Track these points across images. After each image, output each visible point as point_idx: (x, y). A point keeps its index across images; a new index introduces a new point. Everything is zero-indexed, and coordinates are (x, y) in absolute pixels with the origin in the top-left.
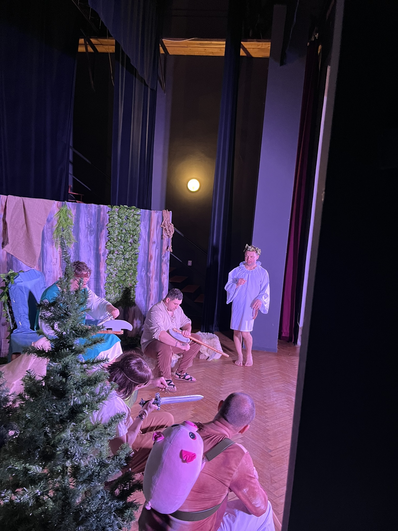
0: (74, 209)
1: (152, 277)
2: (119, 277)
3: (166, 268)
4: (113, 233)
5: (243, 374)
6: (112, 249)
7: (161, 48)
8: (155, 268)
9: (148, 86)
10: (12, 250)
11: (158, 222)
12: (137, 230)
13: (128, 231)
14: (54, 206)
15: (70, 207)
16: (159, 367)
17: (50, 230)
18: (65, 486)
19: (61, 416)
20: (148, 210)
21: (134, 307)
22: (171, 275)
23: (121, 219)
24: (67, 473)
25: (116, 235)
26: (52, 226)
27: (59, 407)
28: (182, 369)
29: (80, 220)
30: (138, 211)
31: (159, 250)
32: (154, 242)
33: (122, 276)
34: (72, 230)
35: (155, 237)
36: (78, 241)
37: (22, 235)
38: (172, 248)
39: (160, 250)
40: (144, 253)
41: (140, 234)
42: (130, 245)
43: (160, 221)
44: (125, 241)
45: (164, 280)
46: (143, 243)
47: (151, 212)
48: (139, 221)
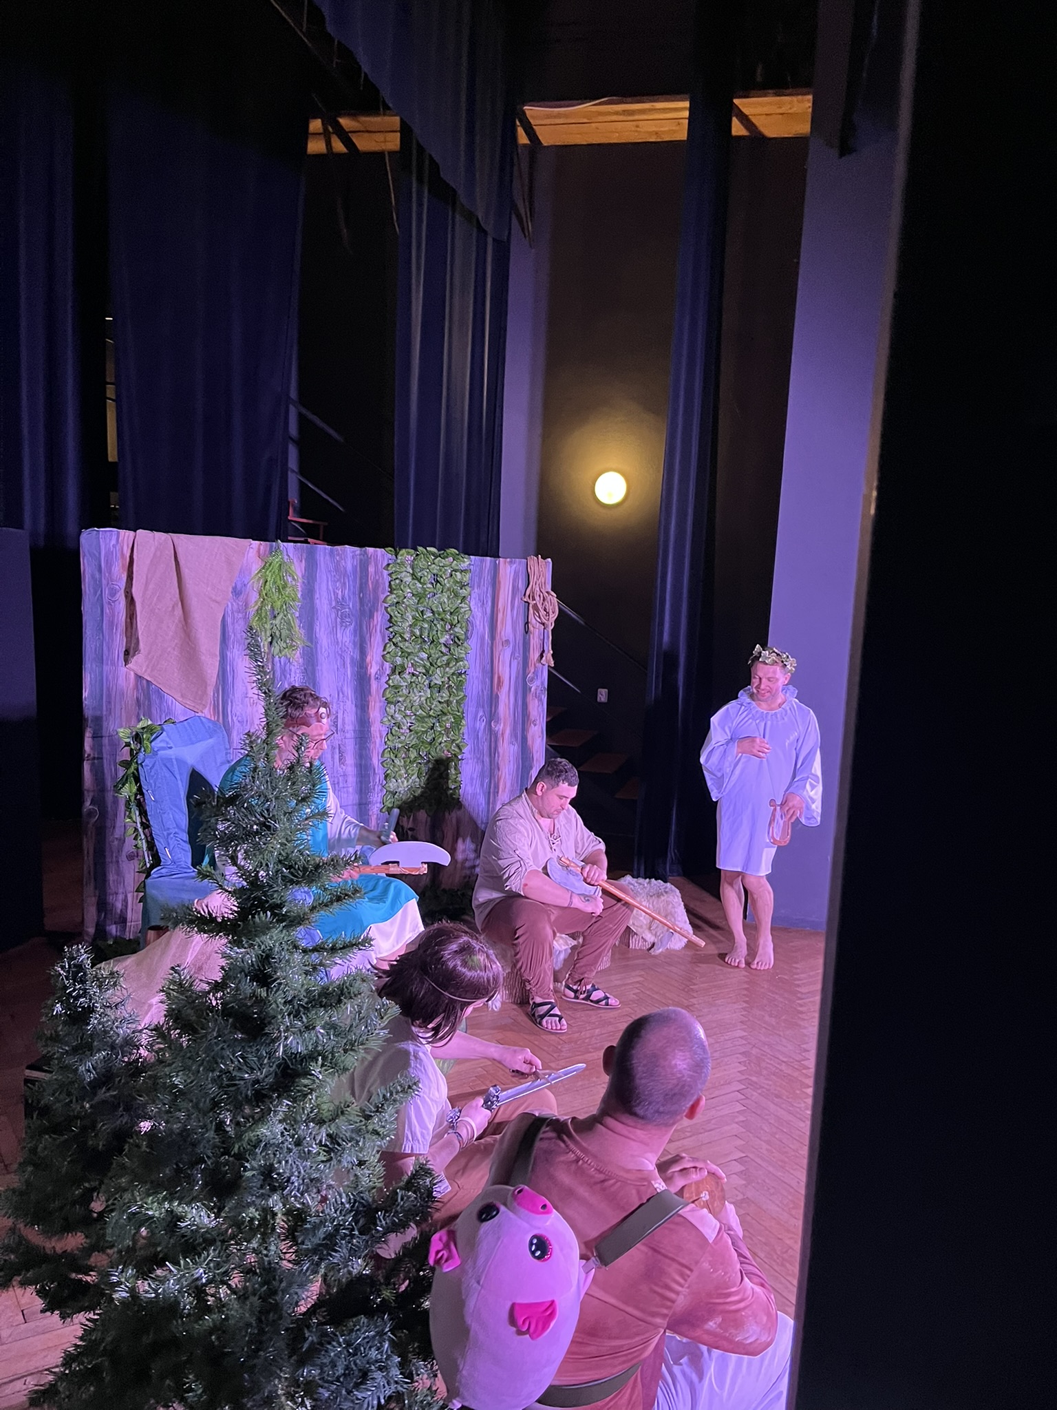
0: (301, 561)
1: (502, 734)
2: (417, 733)
3: (538, 710)
4: (400, 620)
5: (746, 989)
6: (399, 661)
7: (520, 131)
8: (509, 709)
9: (485, 232)
10: (148, 666)
11: (515, 589)
12: (463, 610)
13: (439, 614)
14: (250, 555)
15: (291, 555)
16: (521, 968)
17: (240, 615)
18: (269, 1263)
19: (257, 1081)
20: (488, 558)
21: (458, 813)
22: (553, 728)
23: (420, 583)
24: (273, 1229)
25: (407, 624)
26: (246, 605)
27: (252, 1058)
28: (582, 974)
29: (317, 587)
30: (464, 562)
31: (518, 663)
32: (507, 641)
33: (426, 732)
34: (297, 614)
35: (508, 628)
36: (312, 642)
37: (173, 628)
38: (553, 655)
39: (521, 662)
40: (483, 672)
41: (470, 620)
42: (443, 650)
43: (521, 585)
44: (432, 641)
45: (533, 741)
46: (478, 646)
47: (497, 562)
48: (467, 588)
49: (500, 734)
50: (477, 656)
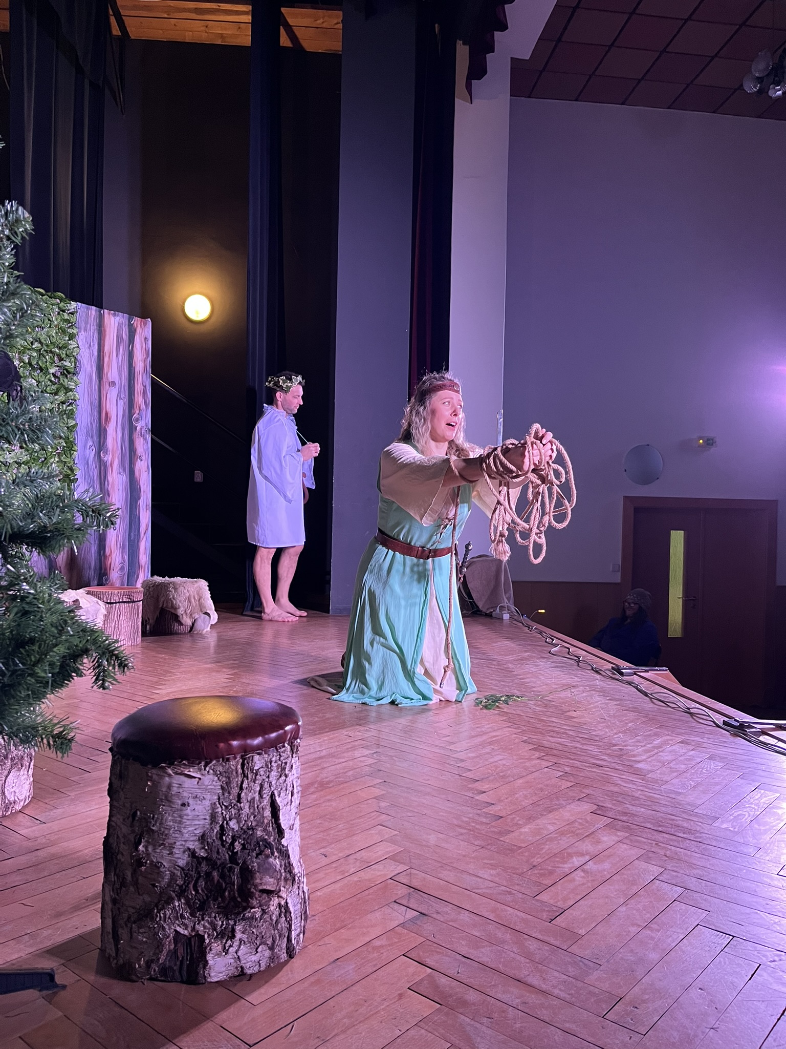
1: (111, 464)
3: (144, 447)
7: (113, 20)
8: (117, 442)
11: (120, 339)
12: (71, 347)
20: (94, 308)
30: (71, 305)
31: (124, 403)
32: (113, 383)
35: (114, 371)
39: (127, 403)
40: (91, 406)
41: (78, 357)
42: (53, 379)
43: (125, 336)
44: (41, 369)
45: (140, 476)
46: (87, 382)
47: (102, 312)
48: (74, 328)
49: (109, 463)
50: (86, 390)
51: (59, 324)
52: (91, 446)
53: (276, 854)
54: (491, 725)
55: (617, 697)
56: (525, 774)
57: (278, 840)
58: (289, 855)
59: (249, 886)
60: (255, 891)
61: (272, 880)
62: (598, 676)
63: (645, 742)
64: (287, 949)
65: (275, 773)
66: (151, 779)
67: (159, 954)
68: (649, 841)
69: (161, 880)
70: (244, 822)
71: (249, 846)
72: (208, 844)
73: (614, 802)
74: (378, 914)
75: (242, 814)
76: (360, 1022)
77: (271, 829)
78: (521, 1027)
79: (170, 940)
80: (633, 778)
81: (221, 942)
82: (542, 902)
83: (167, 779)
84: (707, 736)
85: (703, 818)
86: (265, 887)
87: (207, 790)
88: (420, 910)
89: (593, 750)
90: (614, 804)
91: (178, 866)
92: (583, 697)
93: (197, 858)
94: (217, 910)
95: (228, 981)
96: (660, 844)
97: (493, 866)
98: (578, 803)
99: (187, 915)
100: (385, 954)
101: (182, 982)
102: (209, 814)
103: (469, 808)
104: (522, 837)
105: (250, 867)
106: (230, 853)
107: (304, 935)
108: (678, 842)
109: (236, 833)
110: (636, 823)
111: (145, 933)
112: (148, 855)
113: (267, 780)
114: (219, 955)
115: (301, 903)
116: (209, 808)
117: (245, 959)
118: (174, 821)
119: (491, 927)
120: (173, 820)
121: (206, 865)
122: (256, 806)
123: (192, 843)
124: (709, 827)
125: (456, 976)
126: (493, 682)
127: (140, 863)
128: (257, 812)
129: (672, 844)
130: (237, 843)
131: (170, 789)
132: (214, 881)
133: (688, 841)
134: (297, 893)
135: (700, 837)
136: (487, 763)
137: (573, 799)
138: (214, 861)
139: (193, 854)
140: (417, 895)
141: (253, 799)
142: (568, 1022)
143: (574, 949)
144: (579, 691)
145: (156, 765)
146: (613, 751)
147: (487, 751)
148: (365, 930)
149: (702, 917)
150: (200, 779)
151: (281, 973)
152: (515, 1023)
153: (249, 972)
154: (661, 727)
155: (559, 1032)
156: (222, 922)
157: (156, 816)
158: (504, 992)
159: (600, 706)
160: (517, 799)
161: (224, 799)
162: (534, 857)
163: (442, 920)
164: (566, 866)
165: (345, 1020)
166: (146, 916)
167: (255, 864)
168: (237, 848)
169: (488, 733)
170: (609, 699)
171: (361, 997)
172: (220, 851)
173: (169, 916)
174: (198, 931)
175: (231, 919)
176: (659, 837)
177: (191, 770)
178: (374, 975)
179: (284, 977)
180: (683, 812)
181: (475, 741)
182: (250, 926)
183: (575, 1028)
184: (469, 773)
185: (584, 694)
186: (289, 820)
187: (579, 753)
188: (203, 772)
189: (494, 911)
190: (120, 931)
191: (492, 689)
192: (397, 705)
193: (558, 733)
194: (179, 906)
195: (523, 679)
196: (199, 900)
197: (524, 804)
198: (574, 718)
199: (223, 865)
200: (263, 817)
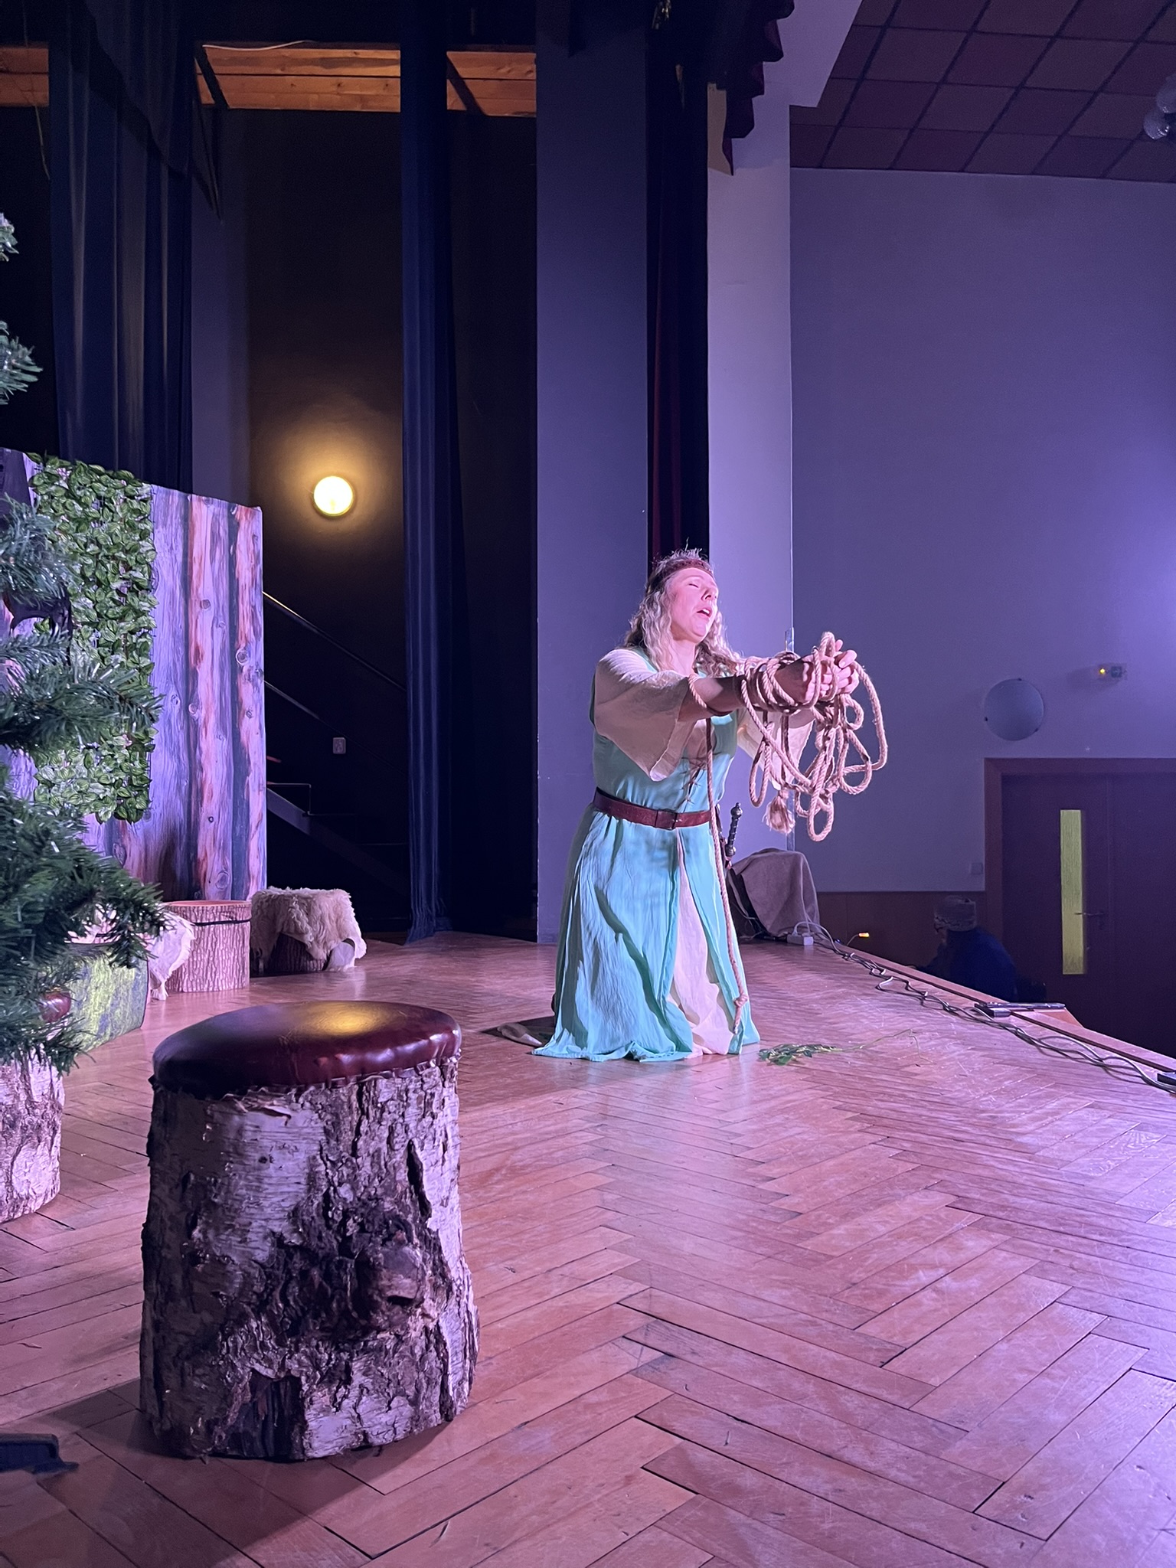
1: (205, 723)
3: (253, 696)
7: (202, 82)
8: (213, 691)
11: (215, 538)
12: (142, 550)
20: (176, 492)
23: (82, 504)
30: (141, 486)
31: (224, 632)
32: (207, 603)
35: (208, 583)
39: (227, 631)
40: (173, 637)
41: (154, 565)
42: (117, 598)
43: (223, 532)
44: (99, 584)
45: (248, 738)
46: (167, 601)
47: (189, 498)
48: (148, 522)
49: (201, 723)
50: (166, 614)
51: (125, 516)
52: (174, 697)
53: (416, 1240)
54: (784, 1086)
55: (985, 1045)
56: (838, 1152)
57: (420, 1221)
58: (440, 1248)
59: (370, 1292)
60: (379, 1300)
61: (408, 1281)
62: (954, 1018)
63: (1032, 1106)
64: (441, 1406)
65: (415, 1111)
66: (210, 1119)
67: (226, 1410)
68: (1044, 1247)
69: (227, 1284)
70: (363, 1189)
71: (371, 1228)
72: (303, 1225)
73: (985, 1191)
74: (595, 1356)
75: (360, 1175)
76: (559, 1520)
77: (408, 1201)
78: (833, 1528)
79: (245, 1387)
80: (1014, 1156)
81: (330, 1390)
82: (865, 1336)
83: (236, 1118)
84: (1132, 1097)
85: (1131, 1213)
86: (396, 1293)
87: (300, 1135)
88: (665, 1349)
89: (949, 1118)
90: (983, 1195)
91: (256, 1262)
92: (930, 1047)
93: (287, 1246)
94: (321, 1334)
95: (342, 1456)
96: (1061, 1251)
97: (786, 1285)
98: (926, 1192)
99: (271, 1343)
100: (604, 1415)
101: (267, 1459)
102: (306, 1176)
103: (747, 1202)
104: (833, 1242)
105: (371, 1259)
106: (340, 1239)
107: (470, 1383)
108: (1093, 1247)
109: (350, 1206)
110: (1021, 1221)
111: (204, 1375)
112: (207, 1244)
113: (401, 1120)
114: (325, 1411)
115: (463, 1330)
116: (305, 1165)
117: (370, 1420)
118: (248, 1188)
119: (783, 1374)
120: (246, 1186)
121: (301, 1260)
122: (383, 1163)
123: (277, 1223)
124: (1142, 1226)
125: (722, 1449)
126: (788, 1028)
127: (194, 1259)
128: (385, 1173)
129: (1081, 1249)
130: (350, 1222)
131: (241, 1135)
132: (313, 1285)
133: (1109, 1247)
134: (457, 1311)
135: (1129, 1240)
136: (777, 1138)
137: (917, 1187)
138: (314, 1252)
139: (279, 1241)
140: (661, 1328)
141: (378, 1151)
142: (914, 1520)
143: (922, 1407)
144: (925, 1039)
145: (218, 1097)
146: (980, 1119)
147: (777, 1121)
148: (573, 1379)
149: (1136, 1358)
150: (289, 1117)
151: (430, 1445)
152: (823, 1522)
153: (377, 1441)
154: (1054, 1086)
155: (899, 1536)
156: (330, 1355)
157: (220, 1181)
158: (803, 1473)
159: (957, 1058)
160: (825, 1187)
161: (329, 1150)
162: (854, 1270)
163: (701, 1364)
164: (907, 1283)
165: (534, 1517)
166: (205, 1348)
167: (380, 1255)
168: (351, 1230)
169: (778, 1097)
170: (972, 1049)
171: (562, 1481)
172: (324, 1235)
173: (243, 1346)
174: (289, 1370)
175: (343, 1351)
176: (1062, 1240)
177: (275, 1102)
178: (586, 1447)
179: (436, 1450)
180: (1097, 1204)
181: (759, 1109)
182: (377, 1363)
183: (926, 1530)
184: (748, 1152)
185: (933, 1043)
186: (440, 1190)
187: (924, 1122)
188: (294, 1104)
189: (786, 1350)
190: (165, 1373)
191: (785, 1037)
192: (637, 1060)
193: (891, 1095)
194: (257, 1328)
195: (835, 1023)
196: (291, 1318)
197: (836, 1194)
198: (916, 1074)
199: (328, 1257)
200: (396, 1181)
